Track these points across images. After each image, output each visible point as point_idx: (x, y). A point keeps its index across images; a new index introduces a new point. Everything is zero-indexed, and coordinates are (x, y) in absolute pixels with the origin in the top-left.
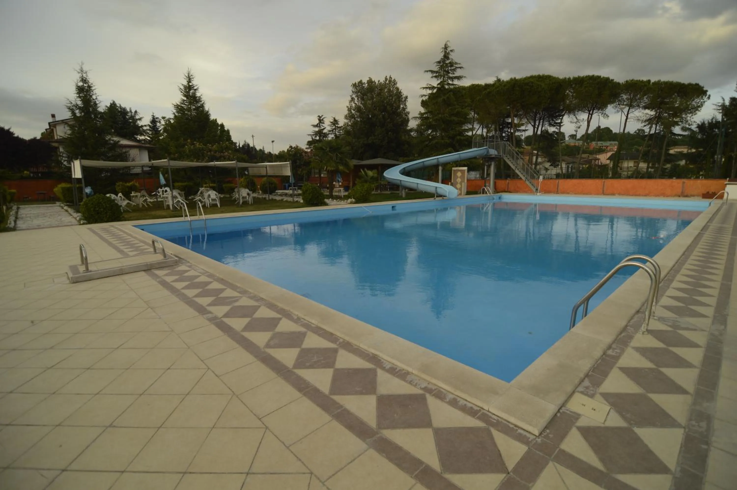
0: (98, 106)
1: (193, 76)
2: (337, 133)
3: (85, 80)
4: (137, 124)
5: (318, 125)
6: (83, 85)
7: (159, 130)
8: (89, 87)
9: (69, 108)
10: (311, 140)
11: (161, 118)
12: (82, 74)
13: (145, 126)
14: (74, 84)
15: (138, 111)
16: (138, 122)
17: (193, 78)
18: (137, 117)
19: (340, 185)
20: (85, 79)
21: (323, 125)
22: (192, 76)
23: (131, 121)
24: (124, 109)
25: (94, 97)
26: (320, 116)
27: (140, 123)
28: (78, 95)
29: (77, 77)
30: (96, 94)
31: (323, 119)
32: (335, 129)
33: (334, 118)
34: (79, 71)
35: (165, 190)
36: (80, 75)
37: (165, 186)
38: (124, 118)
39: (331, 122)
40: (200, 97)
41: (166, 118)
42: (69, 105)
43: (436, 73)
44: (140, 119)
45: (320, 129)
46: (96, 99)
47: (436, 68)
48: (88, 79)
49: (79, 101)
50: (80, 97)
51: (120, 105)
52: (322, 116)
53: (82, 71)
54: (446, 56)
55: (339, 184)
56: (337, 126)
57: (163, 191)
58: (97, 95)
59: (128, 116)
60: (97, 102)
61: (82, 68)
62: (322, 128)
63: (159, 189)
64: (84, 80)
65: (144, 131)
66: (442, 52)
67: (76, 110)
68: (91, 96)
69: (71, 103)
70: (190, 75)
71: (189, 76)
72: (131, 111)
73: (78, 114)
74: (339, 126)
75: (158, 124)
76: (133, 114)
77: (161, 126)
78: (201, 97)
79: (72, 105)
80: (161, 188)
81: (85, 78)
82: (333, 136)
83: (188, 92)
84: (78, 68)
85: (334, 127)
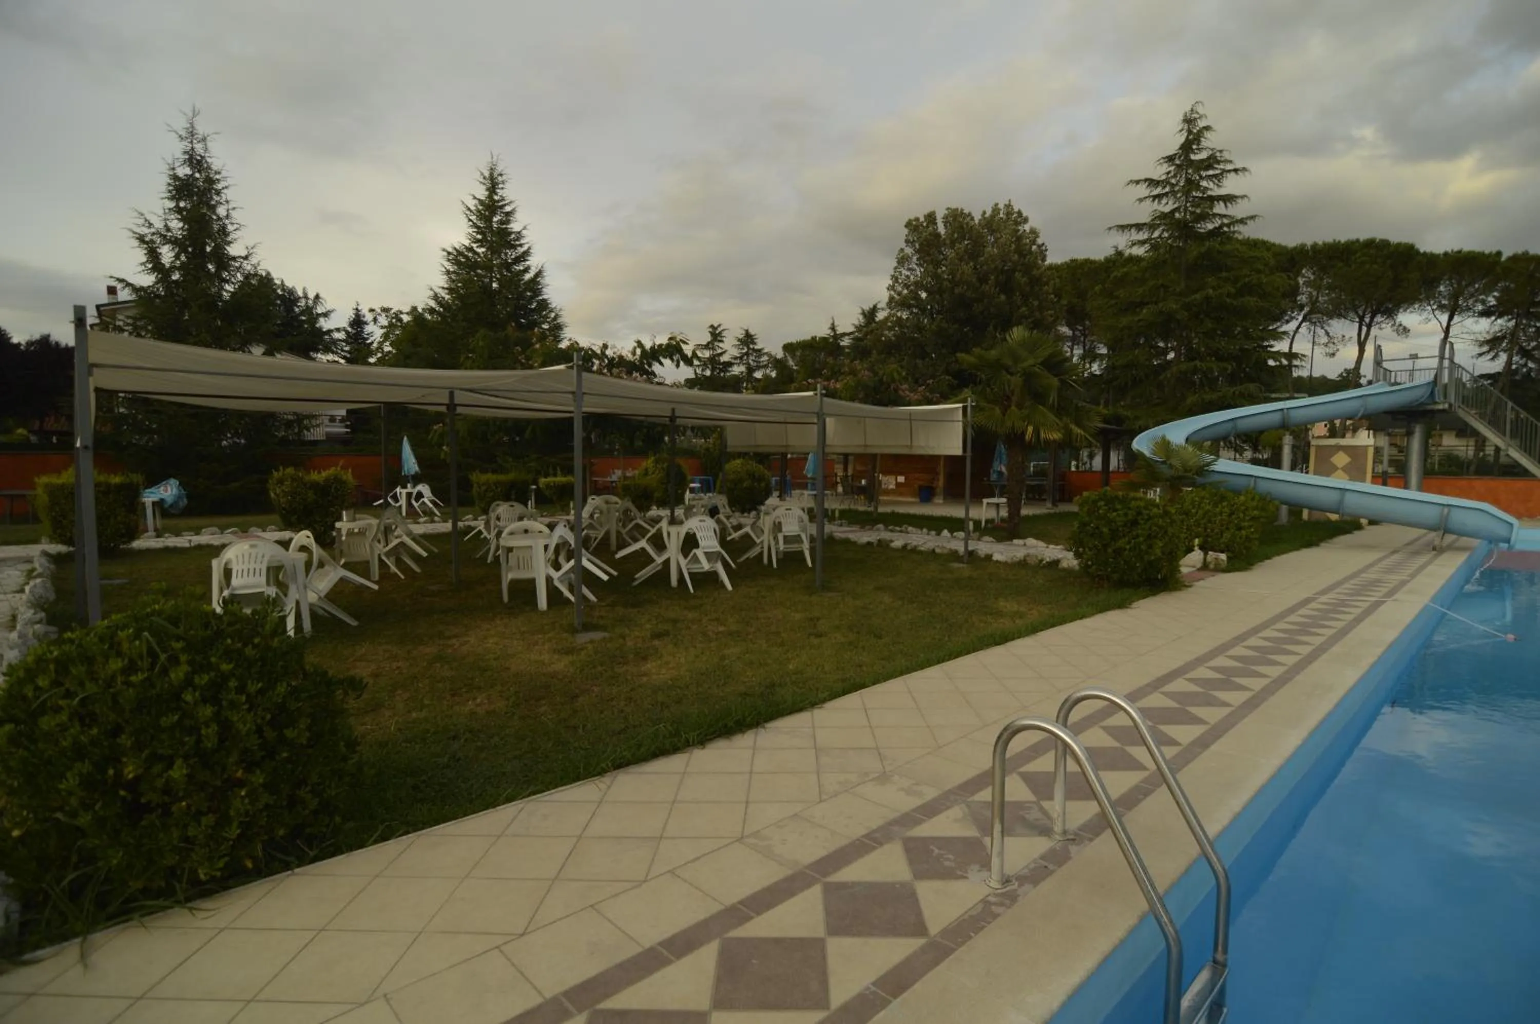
0: (229, 239)
1: (504, 178)
2: (752, 363)
3: (199, 162)
4: (318, 325)
5: (710, 346)
6: (192, 175)
7: (369, 341)
8: (210, 181)
9: (141, 239)
10: (693, 376)
11: (379, 311)
12: (191, 142)
13: (338, 330)
14: (165, 168)
15: (321, 295)
16: (322, 320)
17: (503, 182)
18: (320, 310)
19: (901, 484)
20: (199, 158)
21: (721, 345)
22: (501, 175)
23: (304, 318)
24: (291, 292)
25: (221, 211)
26: (716, 326)
27: (325, 324)
28: (172, 204)
29: (177, 149)
30: (227, 202)
31: (720, 333)
32: (747, 354)
33: (747, 331)
34: (184, 134)
35: (415, 491)
36: (185, 145)
37: (416, 479)
38: (289, 310)
39: (739, 340)
40: (519, 233)
41: (393, 311)
42: (145, 230)
43: (1164, 187)
44: (326, 315)
45: (715, 353)
46: (227, 217)
47: (1160, 172)
48: (209, 160)
49: (176, 221)
50: (178, 210)
51: (282, 281)
52: (719, 326)
53: (192, 133)
54: (1192, 140)
55: (896, 479)
56: (753, 349)
57: (409, 495)
58: (230, 207)
59: (298, 307)
60: (230, 228)
61: (192, 124)
62: (719, 351)
63: (398, 490)
64: (196, 161)
65: (335, 342)
66: (1181, 131)
67: (164, 244)
68: (213, 208)
69: (150, 225)
70: (495, 175)
71: (491, 175)
72: (306, 297)
73: (167, 254)
74: (756, 347)
75: (368, 329)
76: (310, 302)
77: (375, 332)
78: (524, 232)
79: (153, 230)
80: (405, 487)
81: (201, 156)
82: (743, 368)
83: (488, 220)
84: (181, 125)
85: (745, 350)
